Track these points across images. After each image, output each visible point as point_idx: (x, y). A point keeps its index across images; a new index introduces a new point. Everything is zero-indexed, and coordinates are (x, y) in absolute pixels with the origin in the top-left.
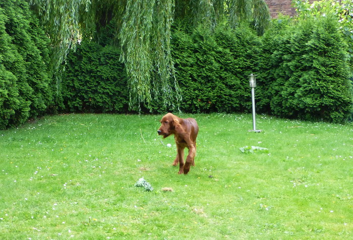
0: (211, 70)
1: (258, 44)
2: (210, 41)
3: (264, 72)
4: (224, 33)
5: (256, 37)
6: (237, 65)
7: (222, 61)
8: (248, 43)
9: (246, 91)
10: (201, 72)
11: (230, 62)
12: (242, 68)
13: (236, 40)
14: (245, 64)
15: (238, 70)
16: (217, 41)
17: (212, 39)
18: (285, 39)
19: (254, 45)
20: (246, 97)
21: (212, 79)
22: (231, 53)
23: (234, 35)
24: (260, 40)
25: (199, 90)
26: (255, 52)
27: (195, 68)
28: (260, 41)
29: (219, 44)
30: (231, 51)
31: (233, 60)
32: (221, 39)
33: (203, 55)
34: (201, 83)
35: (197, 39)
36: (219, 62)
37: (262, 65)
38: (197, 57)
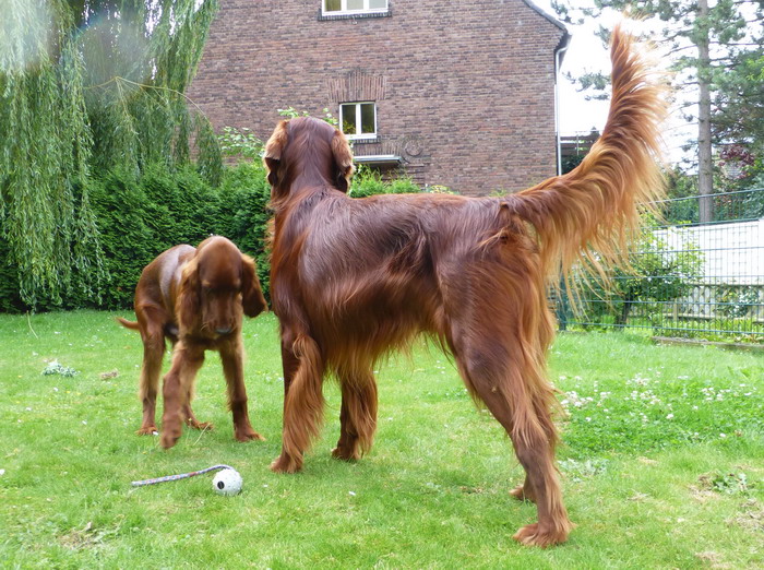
0: (139, 239)
1: (214, 200)
2: (136, 192)
4: (159, 179)
5: (209, 189)
6: (181, 231)
7: (156, 224)
8: (197, 197)
10: (121, 243)
11: (169, 226)
13: (177, 191)
14: (193, 231)
15: (184, 239)
16: (147, 192)
17: (139, 188)
18: (253, 191)
19: (207, 201)
21: (141, 254)
22: (172, 213)
23: (175, 184)
24: (216, 194)
25: (119, 272)
26: (209, 212)
27: (111, 235)
28: (217, 196)
29: (151, 198)
30: (170, 209)
31: (174, 223)
32: (154, 190)
33: (124, 215)
34: (123, 261)
35: (114, 188)
36: (151, 226)
38: (114, 218)
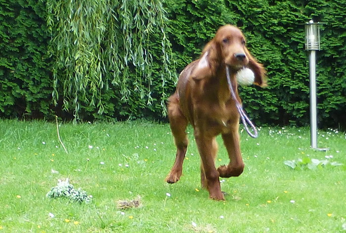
3: (336, 36)
6: (276, 18)
7: (242, 6)
9: (293, 78)
11: (259, 10)
12: (286, 26)
14: (293, 17)
15: (278, 29)
20: (294, 90)
31: (266, 6)
36: (235, 9)
37: (330, 21)
